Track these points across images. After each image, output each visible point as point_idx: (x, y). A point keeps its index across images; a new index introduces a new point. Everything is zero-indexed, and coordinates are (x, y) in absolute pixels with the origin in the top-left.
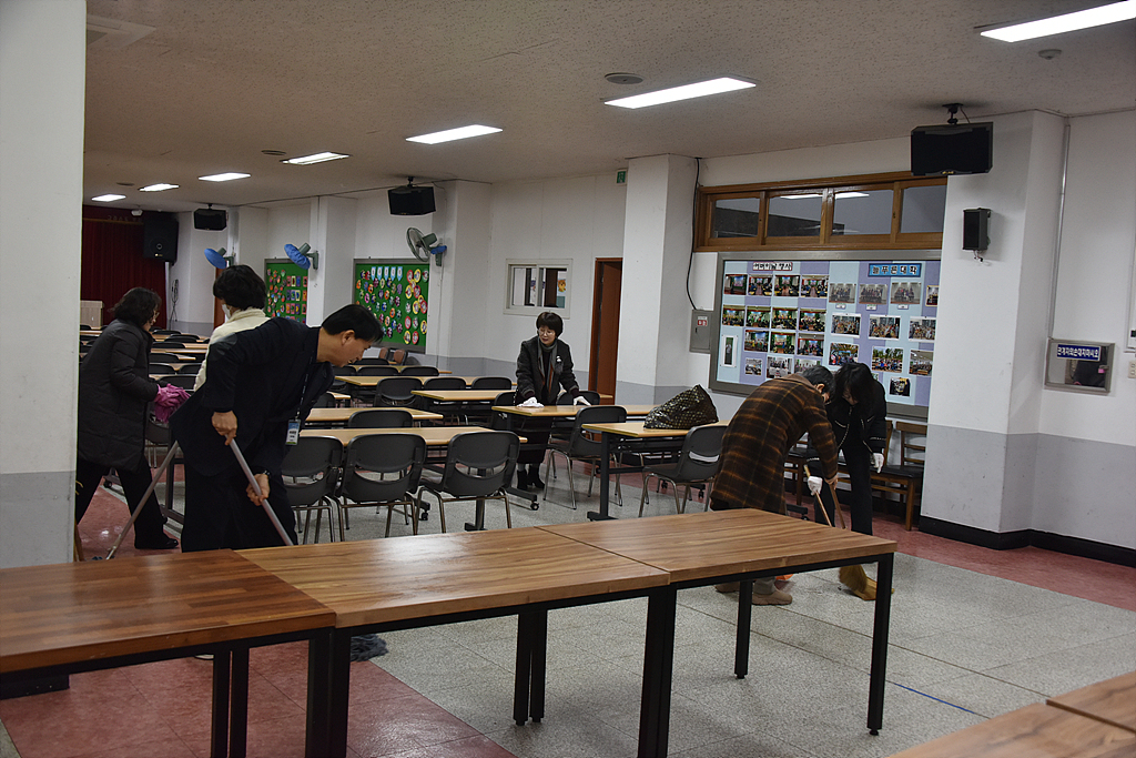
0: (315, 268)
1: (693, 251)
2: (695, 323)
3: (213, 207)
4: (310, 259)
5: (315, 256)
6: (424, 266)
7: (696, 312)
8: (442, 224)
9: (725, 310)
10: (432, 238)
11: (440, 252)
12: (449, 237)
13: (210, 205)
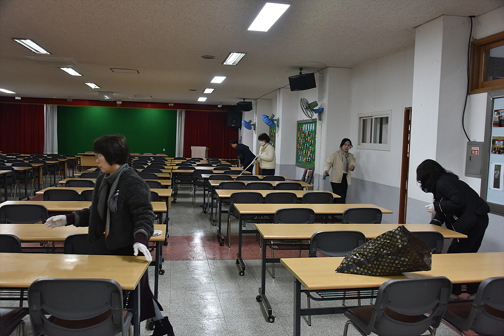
0: (278, 127)
1: (468, 93)
2: (469, 151)
3: (246, 101)
4: (275, 122)
5: (278, 120)
6: (314, 121)
7: (471, 144)
8: (321, 95)
9: (494, 141)
10: (315, 104)
11: (320, 112)
12: (324, 103)
13: (244, 99)
